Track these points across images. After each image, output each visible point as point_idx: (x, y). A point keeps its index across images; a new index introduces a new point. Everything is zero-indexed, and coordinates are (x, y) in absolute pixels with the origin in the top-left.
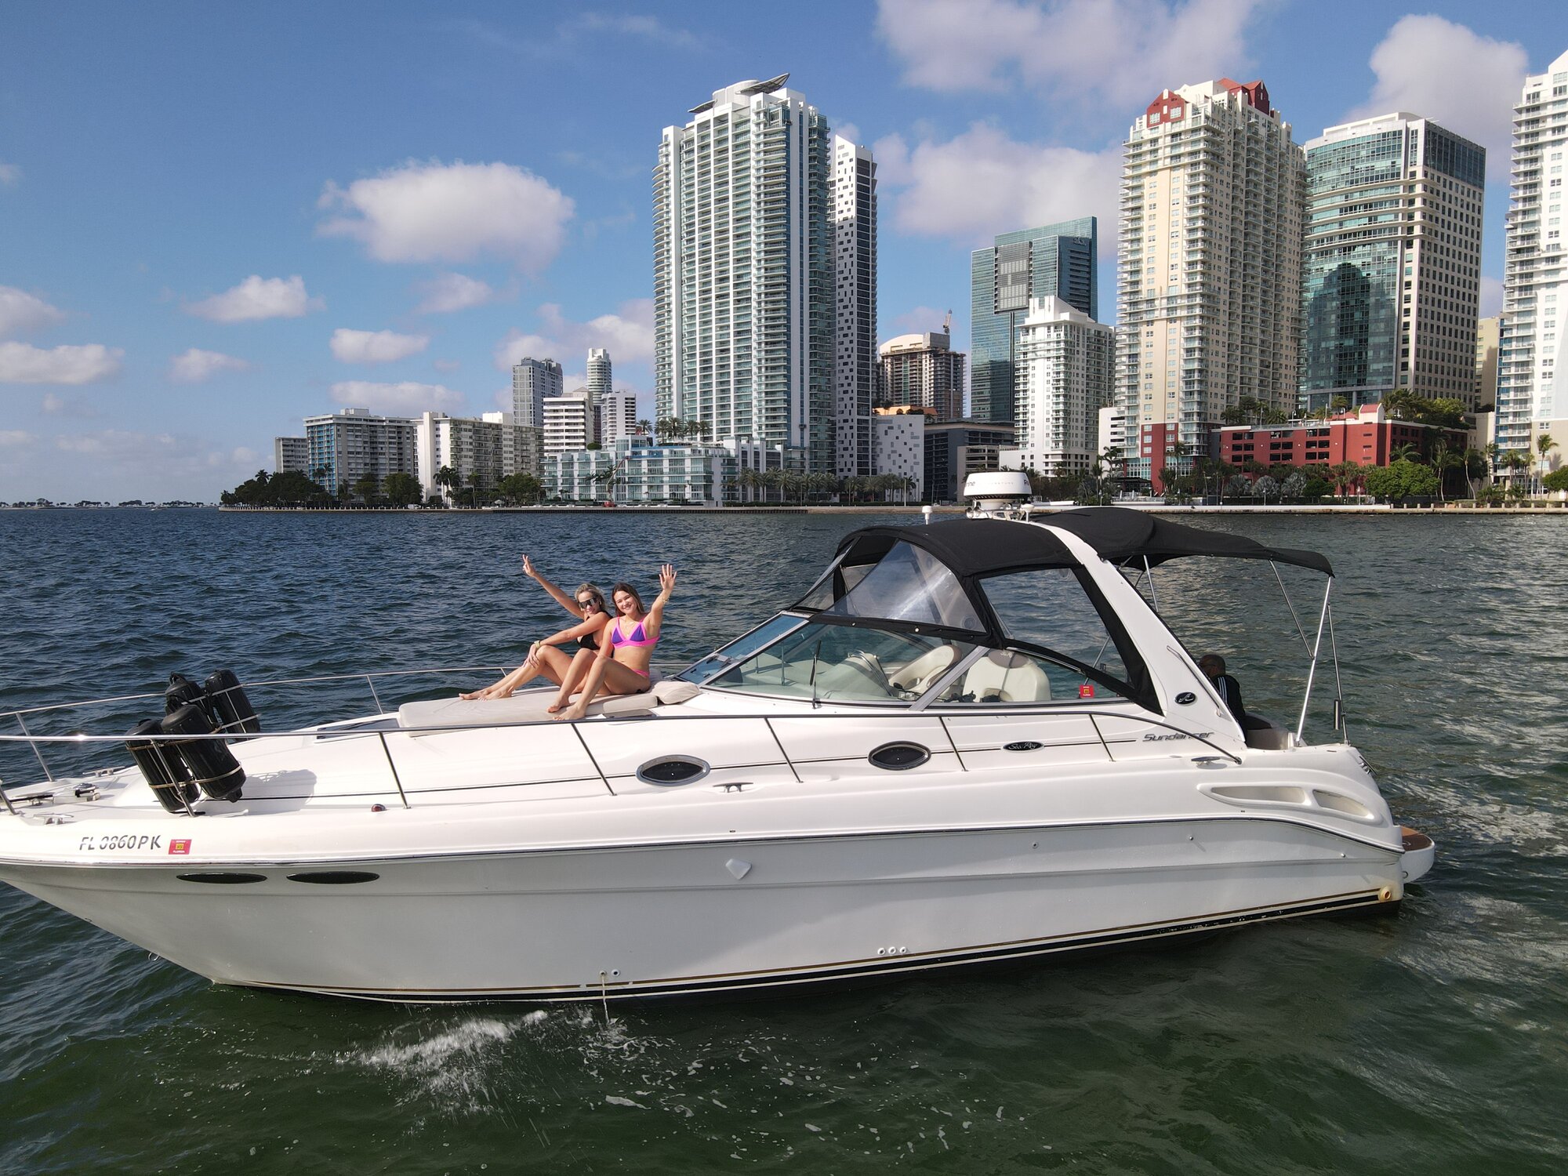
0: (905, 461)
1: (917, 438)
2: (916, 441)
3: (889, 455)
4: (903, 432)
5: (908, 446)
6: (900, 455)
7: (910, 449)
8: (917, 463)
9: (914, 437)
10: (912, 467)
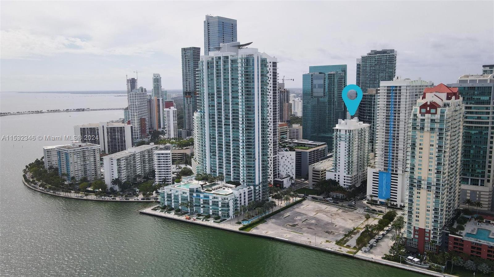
0: (289, 168)
1: (293, 159)
2: (292, 161)
3: (283, 166)
4: (288, 158)
5: (290, 163)
6: (287, 166)
7: (291, 164)
8: (293, 169)
9: (292, 159)
10: (291, 170)
